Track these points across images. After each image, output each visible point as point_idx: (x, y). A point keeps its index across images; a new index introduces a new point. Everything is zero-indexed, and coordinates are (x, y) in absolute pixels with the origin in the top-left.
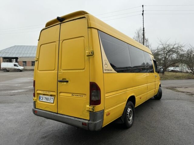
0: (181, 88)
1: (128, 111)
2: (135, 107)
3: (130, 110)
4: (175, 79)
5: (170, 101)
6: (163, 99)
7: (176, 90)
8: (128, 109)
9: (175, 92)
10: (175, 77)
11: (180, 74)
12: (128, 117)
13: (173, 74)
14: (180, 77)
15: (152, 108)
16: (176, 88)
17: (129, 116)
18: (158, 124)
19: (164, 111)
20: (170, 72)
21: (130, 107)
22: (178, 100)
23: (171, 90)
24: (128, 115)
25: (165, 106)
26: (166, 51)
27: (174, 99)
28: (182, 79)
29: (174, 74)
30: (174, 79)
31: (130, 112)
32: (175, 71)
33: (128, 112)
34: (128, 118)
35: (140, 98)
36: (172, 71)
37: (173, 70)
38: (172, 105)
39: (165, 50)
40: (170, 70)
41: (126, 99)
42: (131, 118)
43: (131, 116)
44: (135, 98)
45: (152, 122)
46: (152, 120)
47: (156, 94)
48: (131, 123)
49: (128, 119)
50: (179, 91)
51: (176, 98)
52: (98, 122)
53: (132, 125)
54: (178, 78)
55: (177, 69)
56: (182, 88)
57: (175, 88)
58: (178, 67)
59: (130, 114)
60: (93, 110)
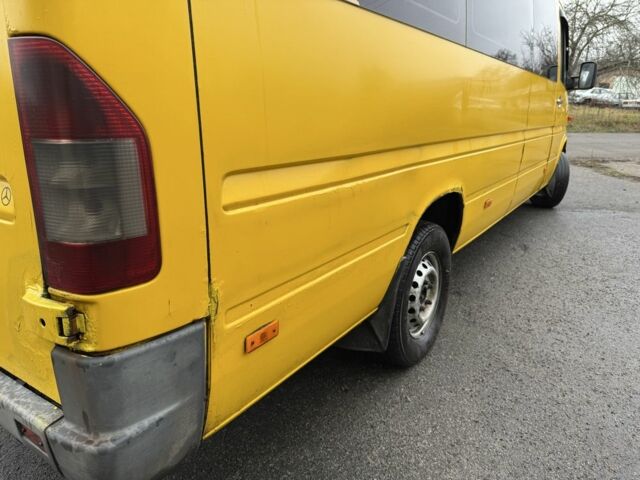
0: (624, 164)
1: (417, 278)
2: (454, 252)
3: (425, 272)
4: (598, 131)
5: (597, 214)
6: (565, 208)
7: (610, 171)
8: (420, 268)
9: (604, 177)
10: (597, 124)
11: (616, 114)
12: (412, 311)
13: (591, 113)
14: (617, 123)
15: (525, 248)
16: (607, 162)
17: (417, 305)
18: (564, 338)
19: (581, 263)
20: (579, 104)
21: (428, 258)
22: (628, 211)
23: (588, 170)
24: (413, 298)
25: (582, 240)
26: (580, 19)
27: (613, 207)
28: (623, 132)
29: (595, 111)
30: (593, 130)
31: (425, 283)
32: (596, 100)
33: (415, 285)
34: (409, 317)
35: (487, 205)
36: (587, 102)
37: (590, 100)
38: (610, 234)
39: (579, 15)
40: (578, 99)
41: (414, 213)
42: (427, 316)
43: (430, 303)
44: (462, 206)
45: (534, 326)
46: (531, 315)
47: (545, 184)
48: (426, 338)
49: (413, 320)
50: (622, 176)
51: (620, 202)
52: (131, 431)
53: (430, 344)
54: (609, 126)
55: (605, 95)
56: (629, 164)
57: (603, 161)
58: (608, 87)
59: (424, 292)
60: (77, 335)
